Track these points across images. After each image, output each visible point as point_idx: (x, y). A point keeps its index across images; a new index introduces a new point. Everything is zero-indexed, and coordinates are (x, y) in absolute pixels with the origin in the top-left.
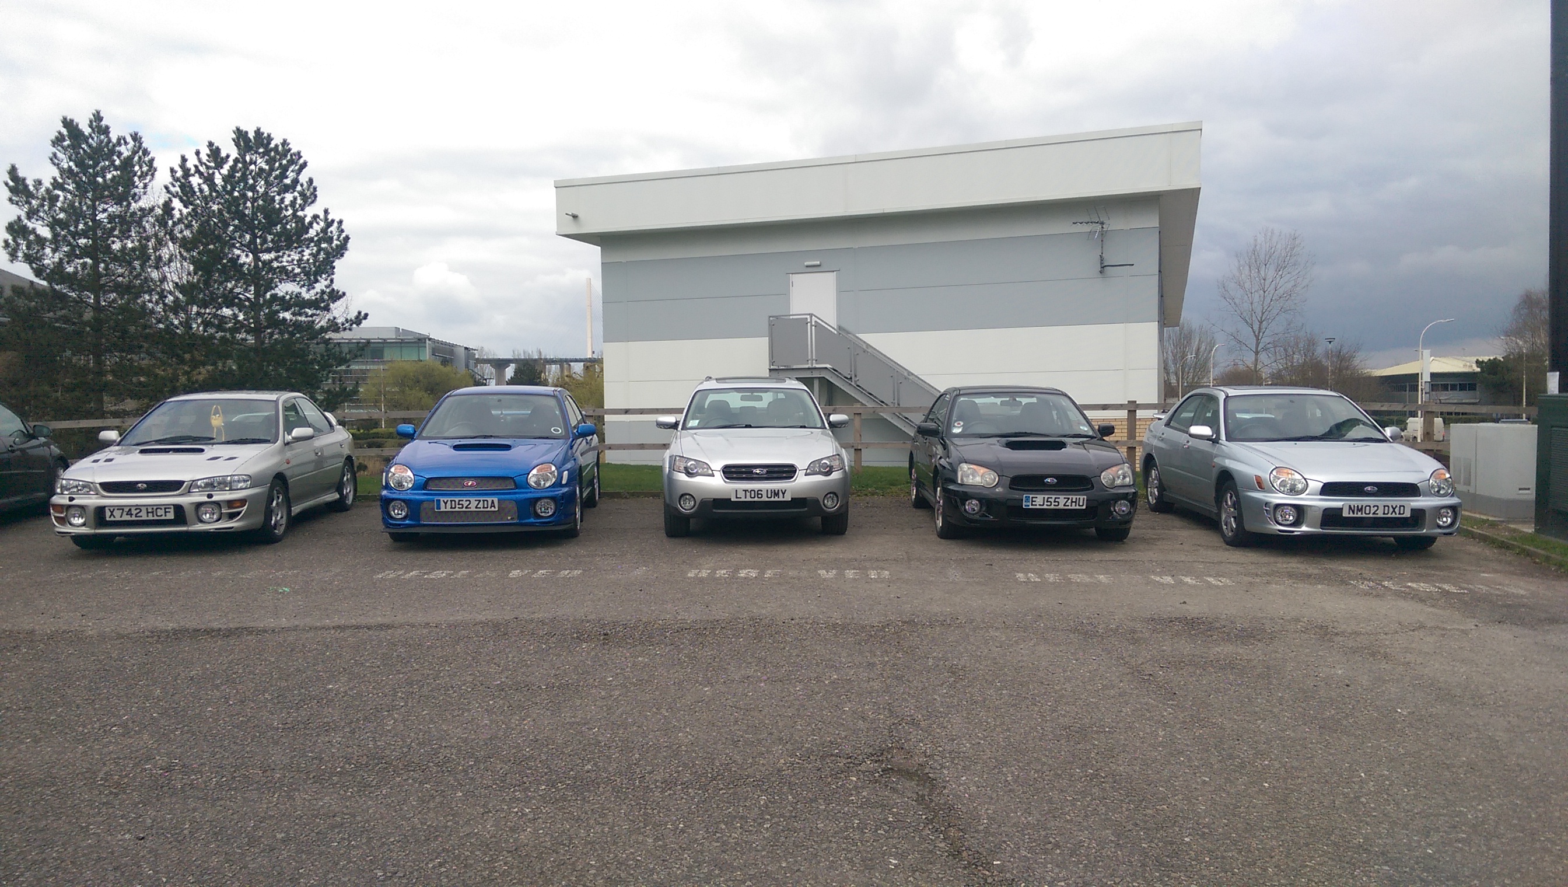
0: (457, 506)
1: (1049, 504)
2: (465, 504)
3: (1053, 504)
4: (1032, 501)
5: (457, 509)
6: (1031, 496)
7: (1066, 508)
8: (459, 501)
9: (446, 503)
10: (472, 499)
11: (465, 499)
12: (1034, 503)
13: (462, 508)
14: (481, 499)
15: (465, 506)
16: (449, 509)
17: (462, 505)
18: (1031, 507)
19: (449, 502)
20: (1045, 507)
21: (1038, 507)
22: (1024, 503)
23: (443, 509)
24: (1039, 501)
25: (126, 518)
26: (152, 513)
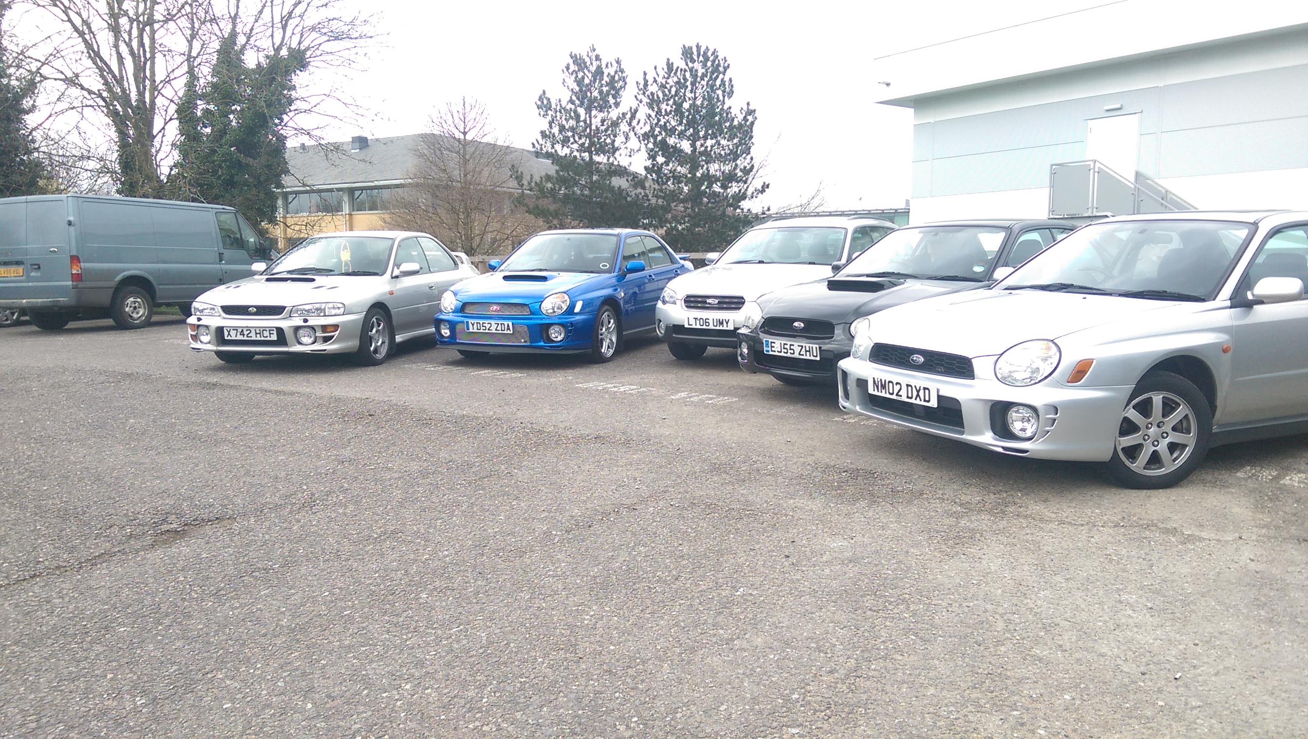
0: (481, 328)
2: (488, 326)
5: (482, 331)
8: (484, 323)
10: (493, 323)
11: (487, 322)
14: (500, 323)
16: (475, 330)
17: (485, 327)
19: (475, 324)
23: (471, 330)
25: (240, 337)
26: (260, 333)
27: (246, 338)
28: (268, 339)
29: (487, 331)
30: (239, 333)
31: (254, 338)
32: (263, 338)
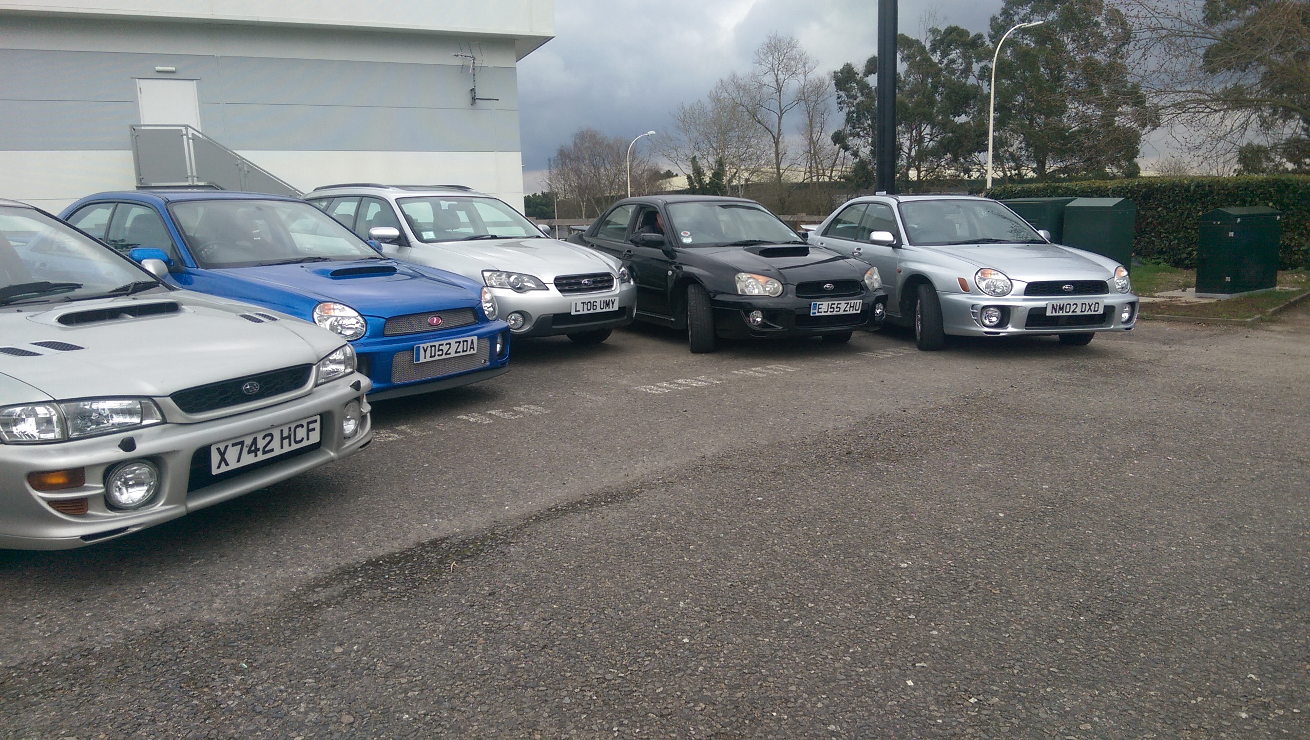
0: (437, 353)
1: (832, 310)
2: (445, 348)
3: (836, 310)
4: (819, 308)
5: (437, 358)
6: (818, 303)
7: (845, 313)
8: (440, 345)
9: (425, 351)
10: (452, 342)
11: (445, 342)
12: (820, 310)
13: (442, 355)
14: (461, 340)
15: (444, 352)
16: (428, 359)
17: (442, 350)
18: (817, 314)
19: (429, 348)
20: (829, 313)
21: (823, 314)
22: (812, 311)
23: (422, 360)
24: (824, 308)
25: (248, 459)
26: (289, 437)
27: (261, 457)
28: (305, 443)
29: (444, 357)
30: (245, 450)
31: (278, 452)
32: (295, 447)
